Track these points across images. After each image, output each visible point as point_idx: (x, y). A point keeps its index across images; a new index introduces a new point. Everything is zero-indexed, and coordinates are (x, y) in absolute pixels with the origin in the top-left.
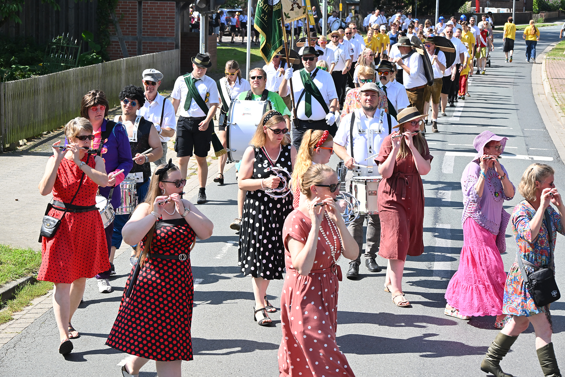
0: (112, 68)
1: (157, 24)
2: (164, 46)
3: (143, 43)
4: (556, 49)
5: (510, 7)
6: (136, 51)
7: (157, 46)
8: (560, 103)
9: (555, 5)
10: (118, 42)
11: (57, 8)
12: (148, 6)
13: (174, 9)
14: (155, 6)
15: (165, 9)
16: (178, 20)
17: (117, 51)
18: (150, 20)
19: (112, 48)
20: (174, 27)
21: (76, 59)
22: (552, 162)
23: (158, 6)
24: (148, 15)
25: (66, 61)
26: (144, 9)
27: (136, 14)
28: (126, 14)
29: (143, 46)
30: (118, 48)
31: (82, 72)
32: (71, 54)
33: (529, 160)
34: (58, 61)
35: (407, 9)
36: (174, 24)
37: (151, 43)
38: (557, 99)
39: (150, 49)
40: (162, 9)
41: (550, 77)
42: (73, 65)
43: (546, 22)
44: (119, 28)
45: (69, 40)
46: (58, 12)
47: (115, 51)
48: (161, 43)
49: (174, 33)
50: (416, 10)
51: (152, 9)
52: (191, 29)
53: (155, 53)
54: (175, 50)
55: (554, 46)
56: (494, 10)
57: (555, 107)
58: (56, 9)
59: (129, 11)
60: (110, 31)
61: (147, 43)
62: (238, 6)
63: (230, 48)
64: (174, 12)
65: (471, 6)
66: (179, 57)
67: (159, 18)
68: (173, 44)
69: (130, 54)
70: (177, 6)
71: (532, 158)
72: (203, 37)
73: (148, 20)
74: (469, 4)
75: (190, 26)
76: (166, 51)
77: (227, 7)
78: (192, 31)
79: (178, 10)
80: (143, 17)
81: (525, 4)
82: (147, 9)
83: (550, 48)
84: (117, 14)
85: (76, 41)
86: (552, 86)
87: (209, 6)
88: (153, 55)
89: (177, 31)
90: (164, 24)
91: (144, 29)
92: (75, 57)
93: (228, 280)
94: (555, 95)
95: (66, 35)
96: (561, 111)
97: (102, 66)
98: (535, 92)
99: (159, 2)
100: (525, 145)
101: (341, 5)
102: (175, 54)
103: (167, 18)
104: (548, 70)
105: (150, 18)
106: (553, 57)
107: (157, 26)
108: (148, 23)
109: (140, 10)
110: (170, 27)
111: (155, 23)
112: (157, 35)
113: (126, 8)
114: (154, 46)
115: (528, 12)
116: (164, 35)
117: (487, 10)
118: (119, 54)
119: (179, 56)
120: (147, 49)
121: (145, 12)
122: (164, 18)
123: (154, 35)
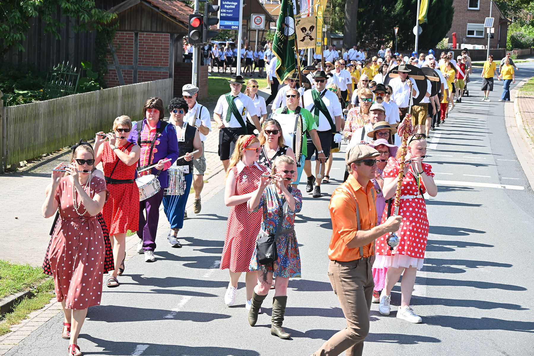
0: (109, 95)
1: (152, 54)
2: (158, 75)
3: (139, 72)
4: (528, 84)
5: (485, 44)
6: (132, 79)
7: (152, 75)
8: (531, 135)
9: (527, 43)
10: (115, 71)
11: (59, 38)
12: (144, 37)
13: (168, 41)
14: (150, 37)
15: (160, 40)
16: (172, 50)
17: (114, 79)
18: (146, 51)
19: (110, 76)
20: (168, 57)
21: (75, 86)
22: (523, 191)
23: (153, 37)
24: (144, 45)
25: (66, 88)
26: (140, 40)
27: (132, 45)
28: (123, 44)
29: (139, 75)
30: (114, 76)
31: (80, 98)
32: (70, 81)
33: (502, 189)
34: (59, 88)
35: (388, 44)
36: (168, 54)
37: (147, 72)
38: (528, 131)
39: (145, 77)
40: (157, 40)
41: (522, 110)
42: (73, 92)
43: (519, 59)
44: (116, 57)
45: (69, 68)
46: (59, 41)
47: (112, 79)
48: (156, 72)
49: (168, 63)
50: (396, 45)
51: (148, 40)
52: (184, 60)
53: (149, 82)
54: (168, 79)
55: (526, 81)
56: (470, 47)
57: (526, 139)
58: (57, 38)
59: (126, 42)
60: (108, 60)
61: (142, 72)
62: (229, 38)
63: (220, 78)
64: (168, 43)
65: (449, 43)
66: (172, 86)
67: (154, 48)
68: (167, 73)
69: (126, 82)
70: (171, 38)
71: (504, 187)
72: (195, 68)
73: (143, 51)
74: (446, 40)
75: (183, 57)
76: (160, 80)
77: (218, 39)
78: (184, 61)
79: (172, 41)
80: (139, 48)
81: (500, 41)
82: (143, 40)
83: (522, 83)
84: (114, 44)
85: (75, 69)
86: (524, 119)
87: (202, 38)
88: (148, 83)
89: (171, 61)
90: (159, 54)
91: (140, 59)
92: (74, 84)
93: (215, 297)
94: (527, 128)
95: (66, 63)
96: (532, 143)
97: (100, 93)
98: (507, 125)
99: (154, 34)
100: (498, 174)
101: (326, 40)
102: (169, 82)
103: (162, 49)
104: (520, 104)
105: (145, 48)
106: (524, 92)
107: (152, 57)
108: (143, 53)
109: (136, 40)
110: (164, 57)
111: (150, 54)
112: (152, 65)
113: (124, 39)
114: (149, 75)
115: (502, 49)
116: (159, 65)
117: (463, 46)
118: (116, 82)
119: (172, 84)
120: (142, 77)
121: (141, 42)
122: (159, 49)
123: (149, 65)
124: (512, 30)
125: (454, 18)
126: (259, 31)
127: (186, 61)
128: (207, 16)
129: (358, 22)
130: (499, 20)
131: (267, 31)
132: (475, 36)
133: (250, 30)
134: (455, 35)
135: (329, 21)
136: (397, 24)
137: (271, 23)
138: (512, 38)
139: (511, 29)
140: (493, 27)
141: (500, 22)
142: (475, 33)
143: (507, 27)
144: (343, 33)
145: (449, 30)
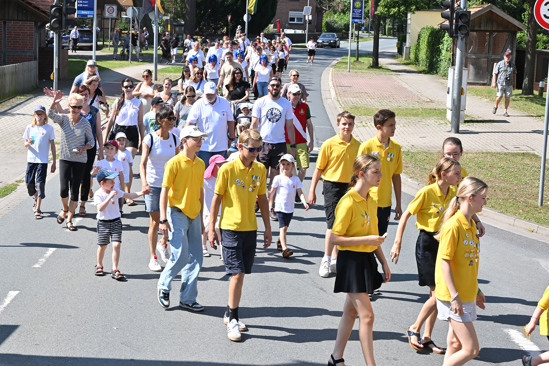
1: (19, 40)
2: (24, 58)
3: (8, 55)
4: (341, 62)
5: (305, 29)
6: (1, 62)
7: (19, 58)
8: (343, 105)
9: (340, 28)
12: (11, 25)
13: (33, 28)
14: (17, 25)
15: (25, 28)
16: (36, 36)
18: (13, 37)
20: (33, 42)
23: (19, 25)
24: (11, 32)
26: (8, 27)
27: (1, 32)
29: (8, 58)
35: (223, 29)
37: (14, 55)
38: (341, 102)
39: (13, 60)
40: (23, 28)
41: (335, 85)
48: (22, 56)
49: (33, 47)
50: (229, 30)
51: (15, 28)
53: (17, 64)
54: (33, 61)
55: (338, 60)
56: (292, 32)
57: (339, 109)
61: (10, 55)
62: (86, 26)
63: (79, 60)
64: (33, 30)
65: (274, 28)
66: (37, 68)
67: (21, 35)
68: (33, 56)
70: (35, 26)
72: (56, 51)
73: (11, 37)
74: (271, 26)
75: (46, 42)
76: (26, 62)
78: (48, 46)
79: (36, 29)
80: (8, 35)
81: (316, 26)
82: (11, 27)
83: (335, 62)
86: (337, 92)
87: (62, 26)
89: (36, 46)
90: (25, 40)
91: (8, 44)
93: (77, 249)
94: (340, 99)
98: (323, 97)
99: (20, 22)
101: (169, 26)
102: (34, 64)
103: (27, 35)
104: (334, 79)
105: (13, 35)
106: (337, 69)
107: (19, 42)
108: (11, 39)
109: (4, 28)
110: (29, 42)
111: (17, 40)
112: (19, 49)
114: (17, 58)
115: (318, 32)
116: (25, 49)
119: (37, 66)
120: (11, 60)
121: (9, 30)
122: (25, 35)
123: (17, 49)
124: (327, 17)
125: (278, 7)
126: (112, 19)
127: (49, 46)
128: (66, 6)
129: (196, 11)
130: (315, 8)
131: (119, 19)
132: (295, 22)
133: (104, 19)
134: (279, 22)
135: (172, 10)
136: (230, 13)
137: (122, 13)
138: (327, 23)
139: (325, 16)
140: (310, 15)
141: (316, 10)
142: (296, 19)
143: (323, 14)
144: (184, 21)
145: (274, 17)
